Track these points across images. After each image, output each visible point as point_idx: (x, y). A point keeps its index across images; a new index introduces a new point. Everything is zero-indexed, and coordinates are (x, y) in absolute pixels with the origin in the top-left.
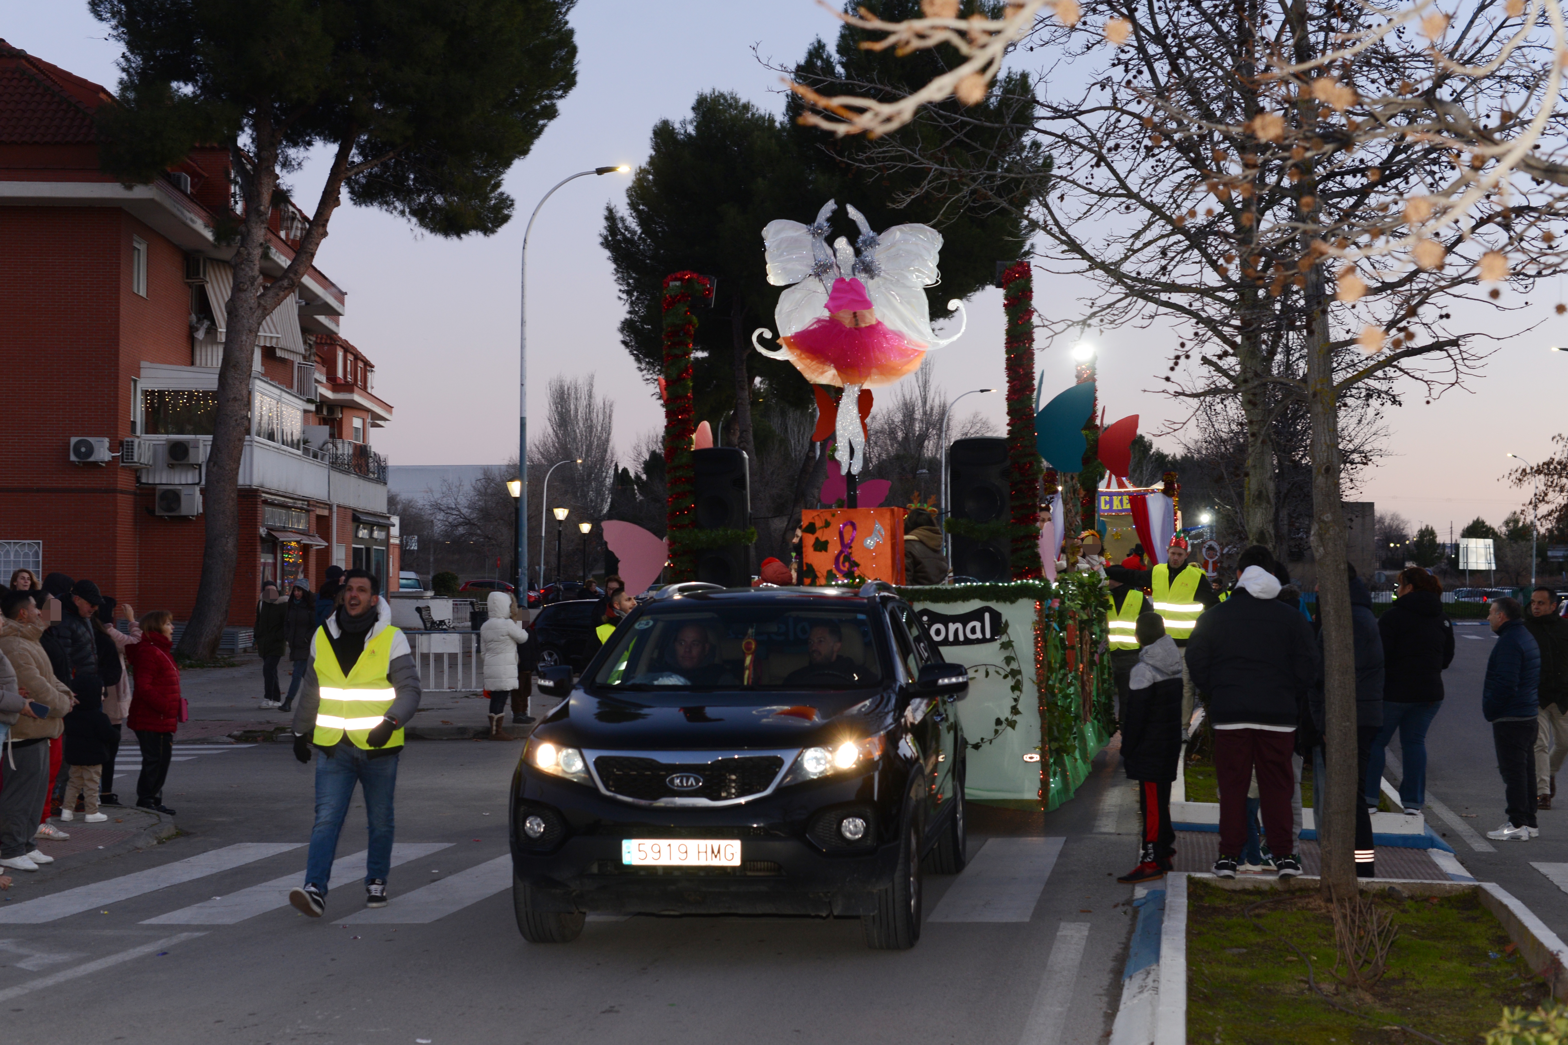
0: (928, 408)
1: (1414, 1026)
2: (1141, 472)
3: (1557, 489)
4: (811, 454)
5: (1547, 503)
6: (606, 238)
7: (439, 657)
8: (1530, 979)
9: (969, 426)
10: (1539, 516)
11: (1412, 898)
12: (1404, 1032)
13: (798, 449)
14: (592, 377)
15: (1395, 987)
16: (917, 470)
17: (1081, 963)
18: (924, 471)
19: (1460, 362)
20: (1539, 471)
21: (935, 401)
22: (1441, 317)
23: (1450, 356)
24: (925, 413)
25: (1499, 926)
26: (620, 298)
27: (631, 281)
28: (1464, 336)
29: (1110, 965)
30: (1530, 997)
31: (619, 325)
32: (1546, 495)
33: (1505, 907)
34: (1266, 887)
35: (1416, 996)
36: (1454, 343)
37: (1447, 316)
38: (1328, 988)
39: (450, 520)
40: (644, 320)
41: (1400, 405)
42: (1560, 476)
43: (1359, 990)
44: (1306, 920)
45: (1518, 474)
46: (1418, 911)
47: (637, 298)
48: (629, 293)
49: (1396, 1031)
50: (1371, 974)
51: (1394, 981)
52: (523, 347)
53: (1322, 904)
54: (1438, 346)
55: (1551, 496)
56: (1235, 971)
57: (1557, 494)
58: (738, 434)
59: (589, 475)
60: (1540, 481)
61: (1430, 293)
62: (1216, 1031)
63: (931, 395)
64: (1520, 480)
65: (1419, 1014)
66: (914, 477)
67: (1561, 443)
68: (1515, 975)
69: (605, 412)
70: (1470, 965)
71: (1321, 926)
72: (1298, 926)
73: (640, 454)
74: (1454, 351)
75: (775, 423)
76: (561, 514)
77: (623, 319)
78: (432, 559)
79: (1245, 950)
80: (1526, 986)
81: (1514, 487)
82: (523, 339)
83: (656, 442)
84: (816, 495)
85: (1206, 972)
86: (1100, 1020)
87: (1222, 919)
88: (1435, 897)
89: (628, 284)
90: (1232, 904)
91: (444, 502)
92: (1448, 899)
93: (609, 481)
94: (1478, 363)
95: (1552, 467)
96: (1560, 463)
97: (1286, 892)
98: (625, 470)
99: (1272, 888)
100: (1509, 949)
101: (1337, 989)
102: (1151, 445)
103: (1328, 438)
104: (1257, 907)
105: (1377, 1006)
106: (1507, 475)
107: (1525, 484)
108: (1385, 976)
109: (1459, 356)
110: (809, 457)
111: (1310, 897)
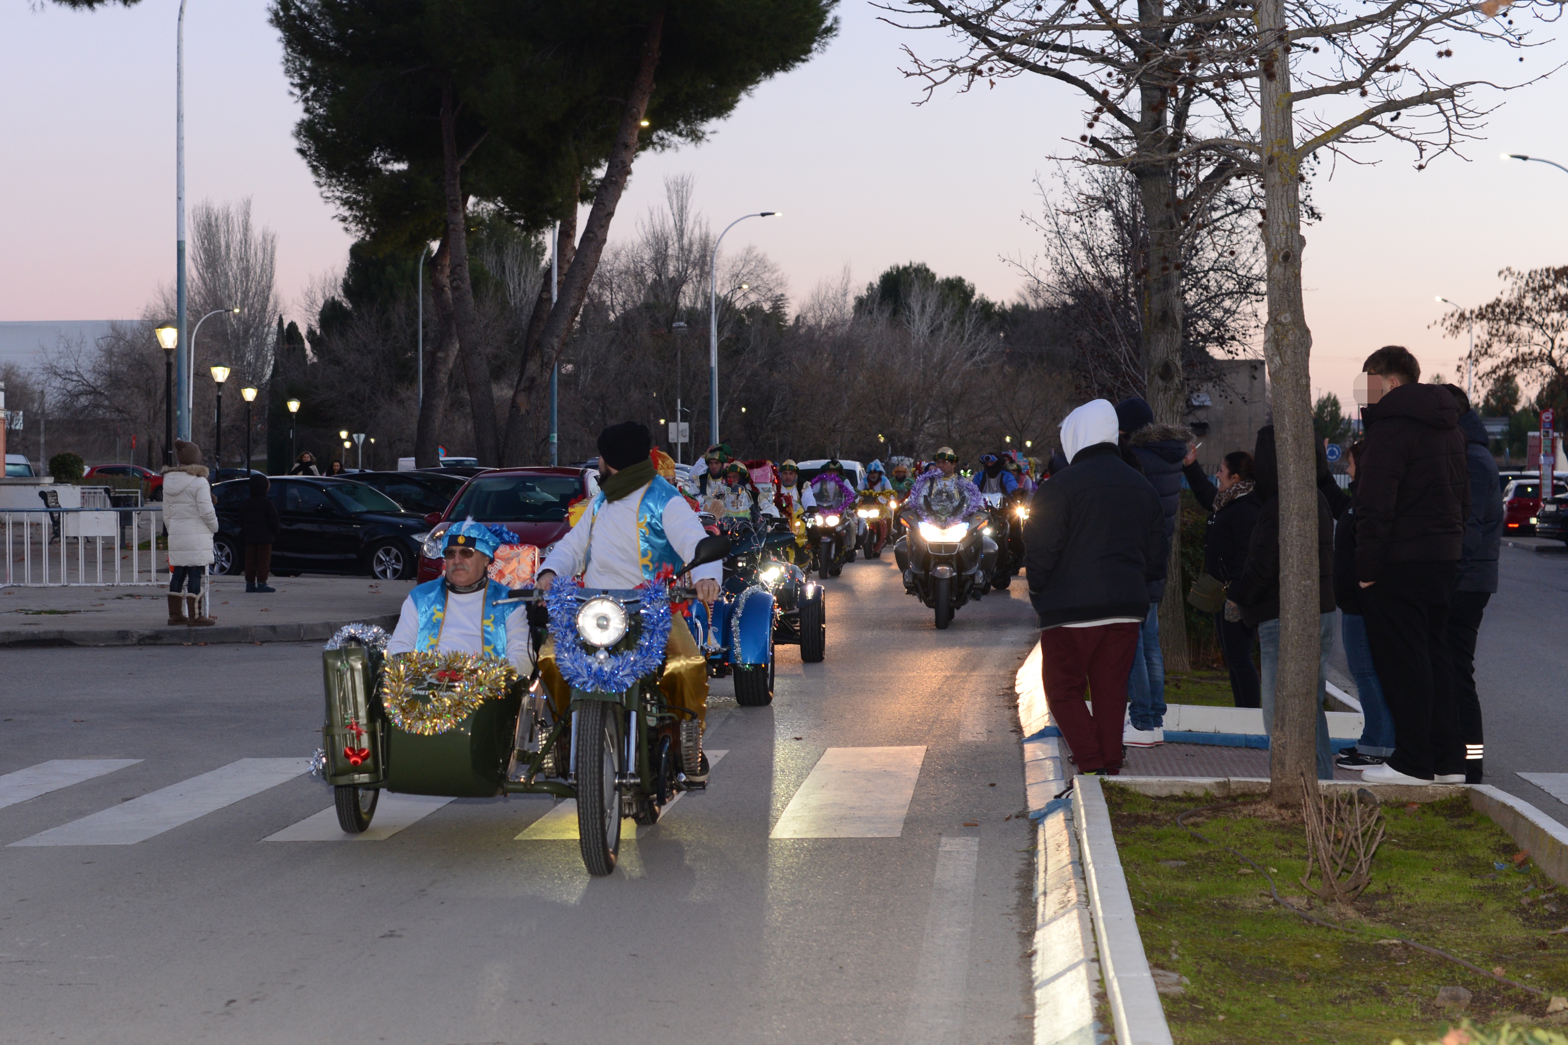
0: (686, 241)
1: (1417, 940)
2: (962, 324)
3: (1504, 338)
4: (545, 295)
5: (1491, 356)
6: (276, 14)
7: (90, 541)
8: (1550, 891)
9: (741, 264)
10: (1480, 374)
11: (1386, 803)
12: (1406, 946)
13: (519, 295)
14: (248, 203)
15: (1381, 902)
16: (672, 322)
17: (976, 880)
18: (682, 324)
19: (1453, 119)
20: (1481, 316)
21: (694, 232)
22: (1440, 54)
23: (1442, 111)
24: (682, 248)
25: (1502, 833)
26: (291, 93)
27: (306, 74)
28: (1461, 86)
29: (1015, 883)
30: (1554, 910)
31: (293, 128)
32: (1489, 346)
33: (1511, 809)
34: (1200, 793)
35: (1409, 911)
36: (1449, 94)
37: (1448, 53)
38: (1298, 902)
39: (69, 387)
40: (326, 121)
41: (1320, 219)
42: (1508, 322)
43: (1338, 903)
44: (1257, 829)
45: (1454, 320)
46: (1396, 818)
47: (314, 94)
48: (303, 87)
49: (1395, 945)
50: (1352, 885)
51: (1377, 896)
52: (179, 149)
53: (1274, 811)
54: (1427, 98)
55: (1496, 347)
56: (1177, 884)
57: (1504, 345)
58: (447, 271)
59: (246, 331)
60: (1480, 330)
61: (1425, 24)
62: (1171, 946)
63: (689, 225)
64: (1457, 327)
65: (1418, 930)
66: (670, 331)
67: (1510, 280)
68: (1531, 887)
69: (264, 249)
70: (1472, 876)
71: (1276, 835)
72: (1247, 835)
73: (313, 302)
74: (1447, 105)
75: (489, 262)
76: (220, 374)
77: (298, 120)
78: (42, 441)
79: (1185, 863)
80: (1547, 898)
81: (1449, 337)
82: (180, 138)
83: (335, 288)
84: (556, 345)
85: (1144, 884)
86: (1014, 940)
87: (1148, 828)
88: (1414, 803)
89: (302, 77)
90: (1158, 813)
91: (62, 364)
92: (1432, 806)
93: (272, 339)
94: (1478, 122)
95: (1498, 310)
96: (1508, 306)
97: (1225, 798)
98: (293, 325)
99: (1207, 793)
100: (1519, 858)
101: (1309, 903)
102: (973, 291)
103: (1287, 216)
104: (1191, 816)
105: (1365, 920)
106: (1440, 320)
107: (1463, 333)
108: (1366, 891)
109: (1453, 112)
110: (543, 299)
111: (1257, 803)
